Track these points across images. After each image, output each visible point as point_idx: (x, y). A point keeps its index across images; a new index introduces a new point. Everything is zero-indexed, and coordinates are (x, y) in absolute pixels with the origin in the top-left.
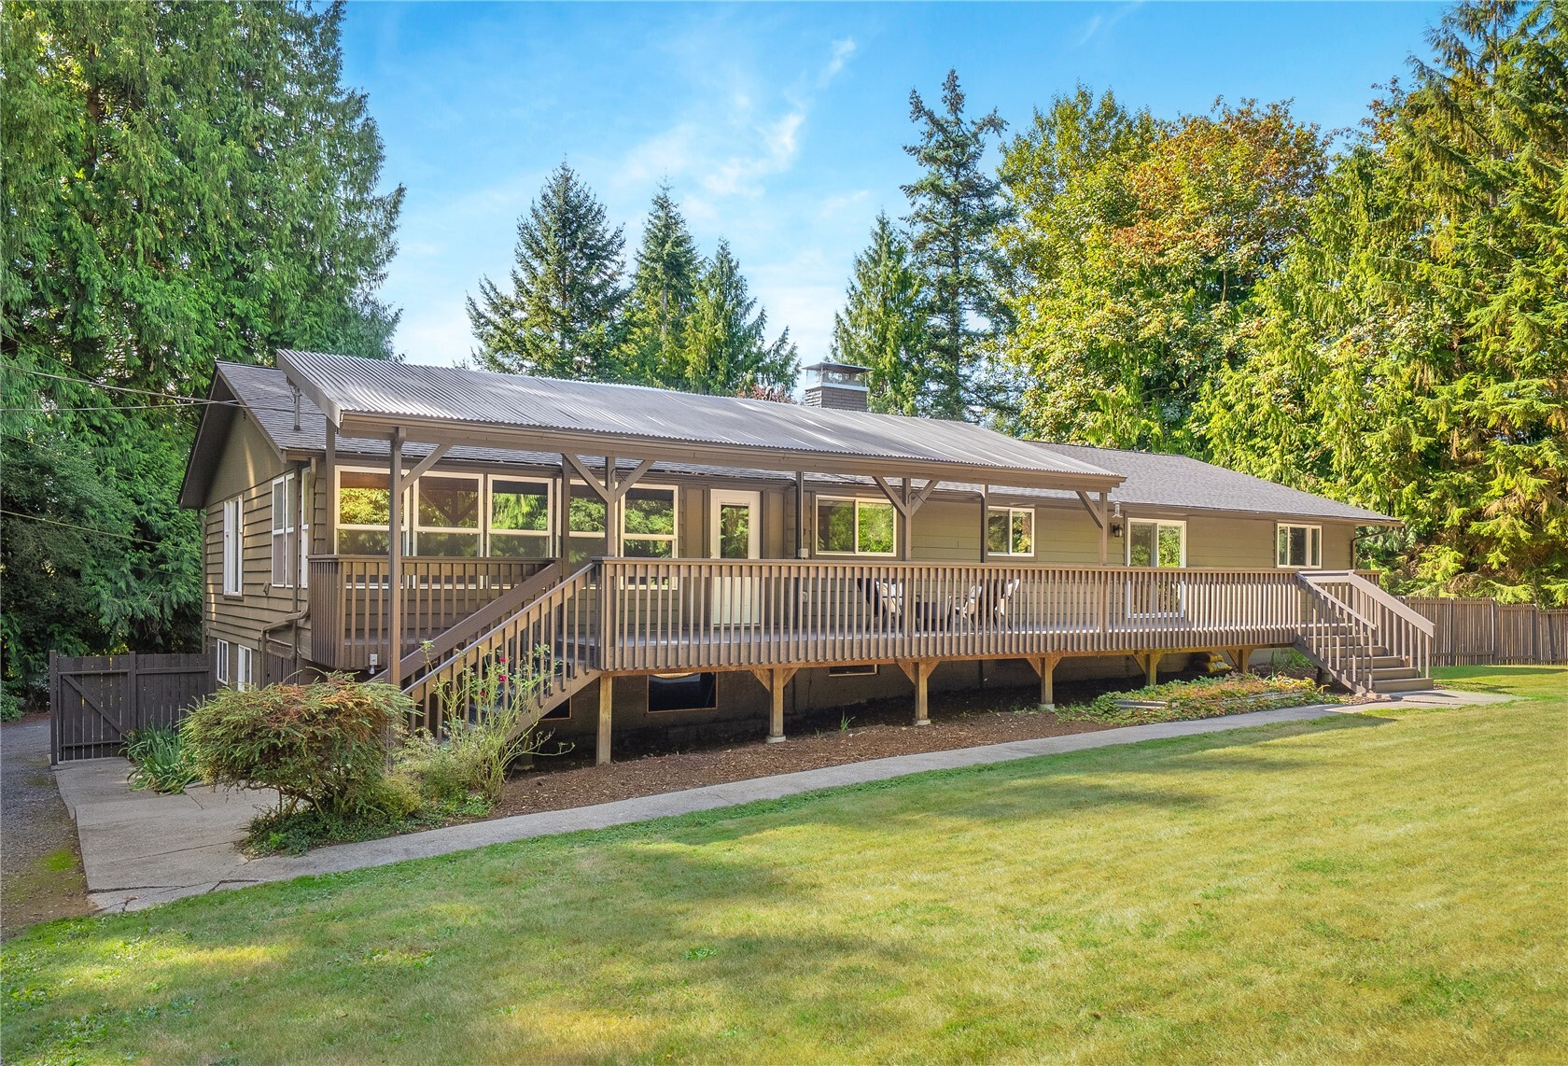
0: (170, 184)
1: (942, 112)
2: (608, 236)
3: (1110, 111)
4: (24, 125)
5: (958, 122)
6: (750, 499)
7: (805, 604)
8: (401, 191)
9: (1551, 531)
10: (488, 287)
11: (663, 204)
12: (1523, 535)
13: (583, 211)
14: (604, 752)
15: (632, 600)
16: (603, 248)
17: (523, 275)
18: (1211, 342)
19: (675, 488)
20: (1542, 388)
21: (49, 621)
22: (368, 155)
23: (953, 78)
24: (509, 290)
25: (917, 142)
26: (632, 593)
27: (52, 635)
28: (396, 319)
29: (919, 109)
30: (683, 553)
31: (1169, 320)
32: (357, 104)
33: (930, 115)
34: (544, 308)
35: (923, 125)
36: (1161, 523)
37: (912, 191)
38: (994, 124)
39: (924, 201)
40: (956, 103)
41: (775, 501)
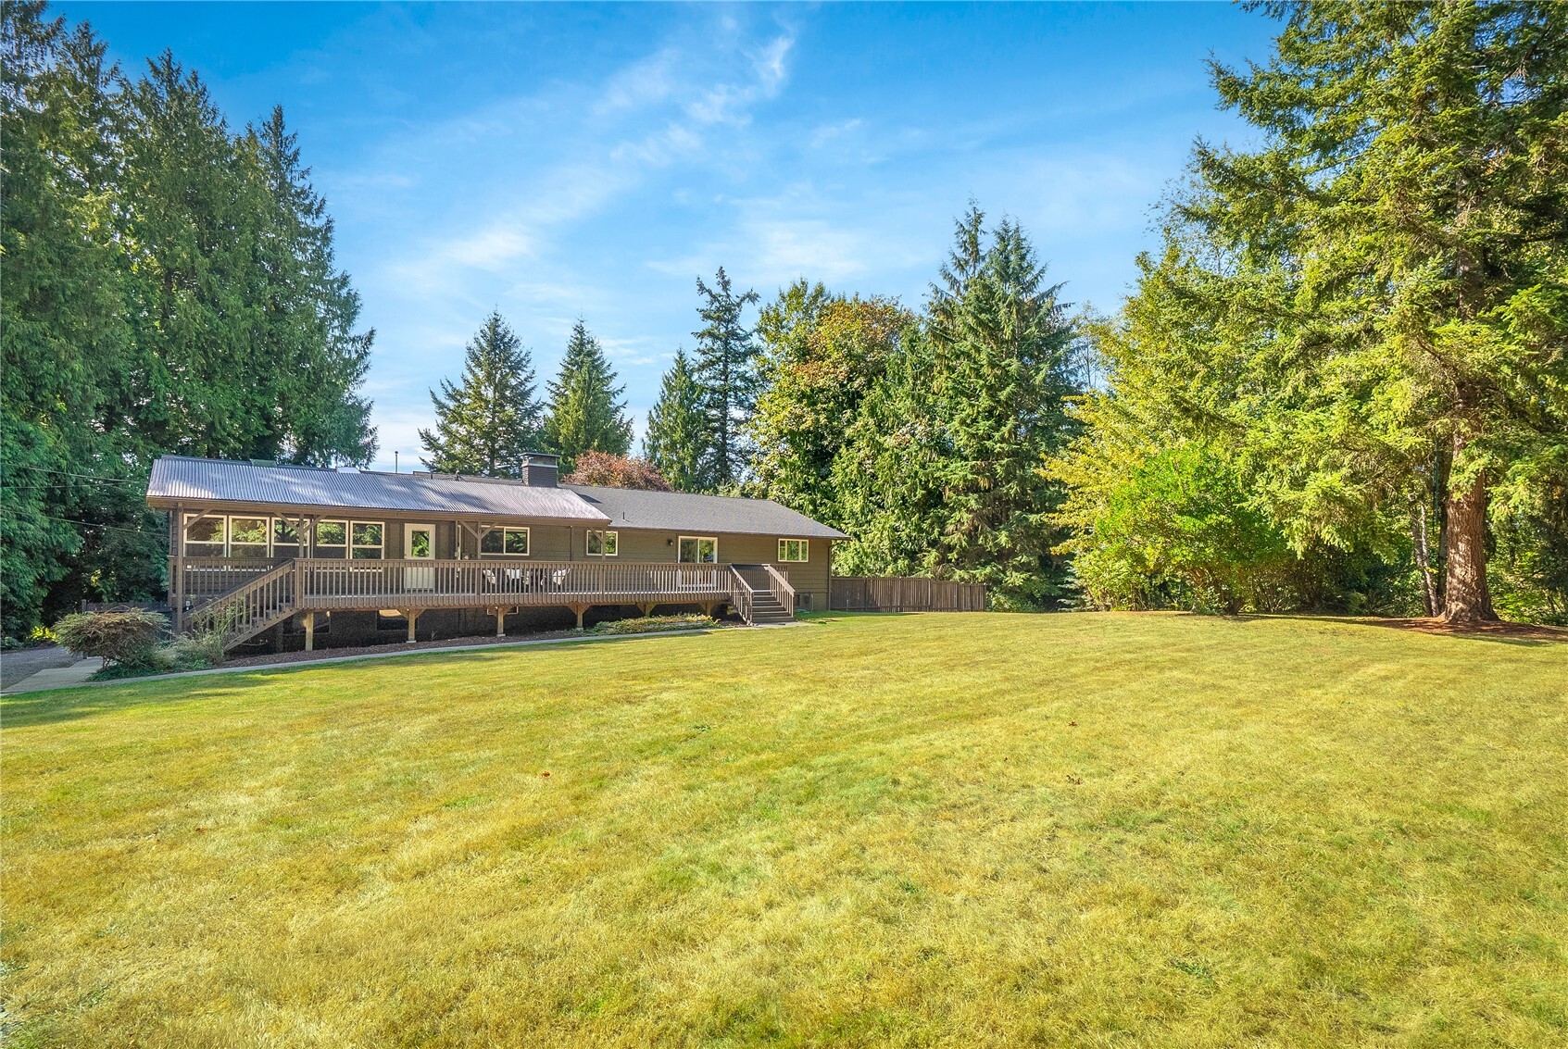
0: (210, 332)
1: (717, 290)
2: (522, 356)
3: (820, 292)
4: (100, 308)
5: (728, 296)
6: (430, 529)
7: (458, 579)
8: (372, 333)
9: (980, 542)
10: (446, 384)
11: (580, 331)
12: (964, 543)
13: (506, 340)
14: (309, 645)
15: (356, 577)
16: (520, 362)
17: (470, 377)
18: (841, 432)
19: (383, 523)
20: (972, 467)
21: (131, 584)
22: (348, 309)
23: (721, 271)
24: (461, 386)
25: (705, 306)
26: (356, 573)
27: (132, 592)
28: (369, 407)
29: (702, 288)
30: (388, 556)
31: (818, 420)
32: (344, 281)
33: (710, 292)
34: (479, 396)
35: (706, 297)
36: (700, 538)
37: (702, 335)
38: (752, 297)
39: (708, 341)
40: (725, 285)
41: (444, 529)
